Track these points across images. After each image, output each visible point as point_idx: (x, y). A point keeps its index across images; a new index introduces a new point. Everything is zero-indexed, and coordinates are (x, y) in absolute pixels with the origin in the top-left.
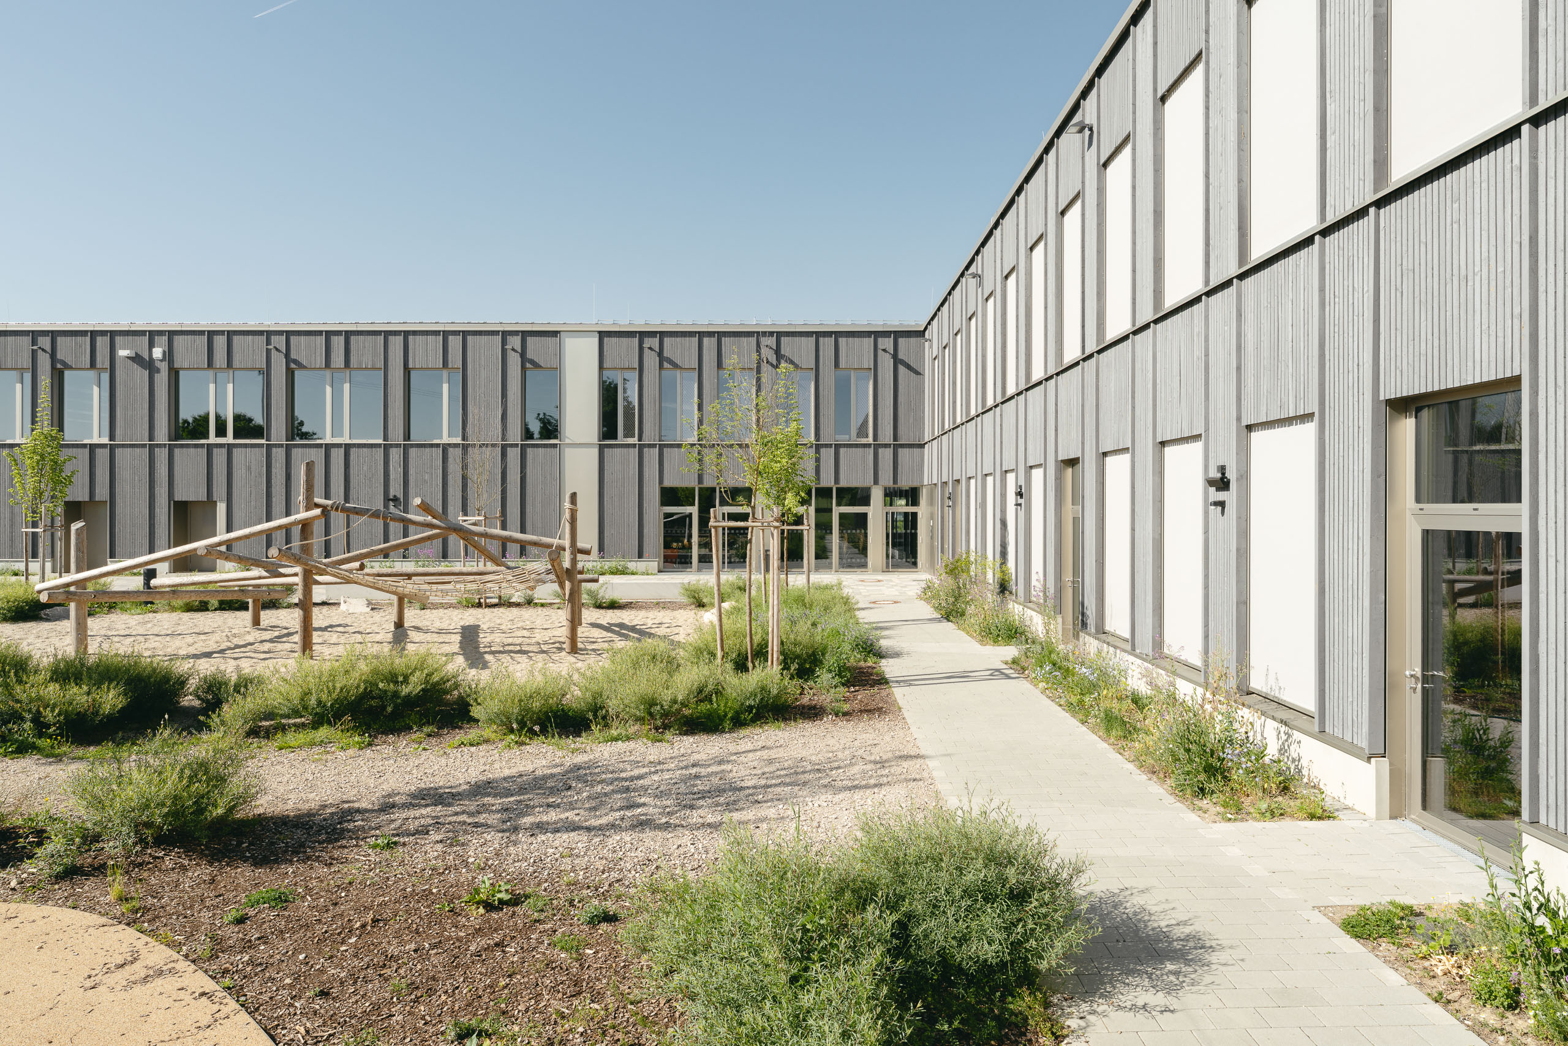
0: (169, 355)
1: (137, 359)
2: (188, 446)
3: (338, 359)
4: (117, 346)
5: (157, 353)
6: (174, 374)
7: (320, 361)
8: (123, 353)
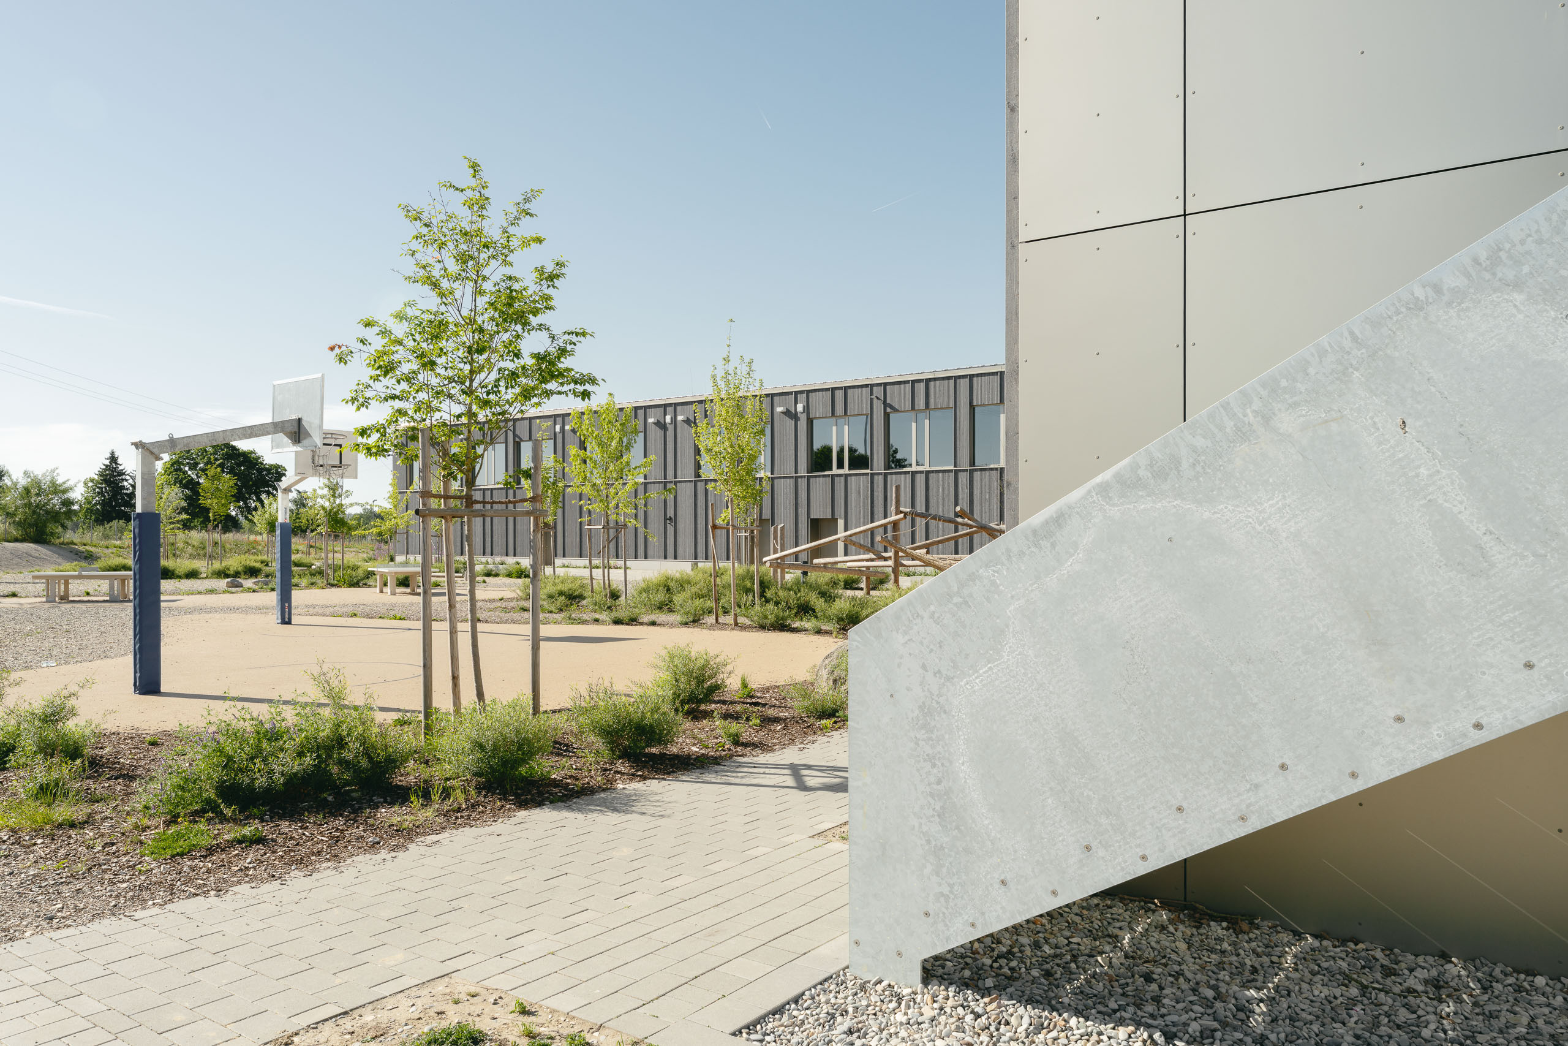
0: (807, 409)
1: (787, 413)
2: (819, 476)
3: (920, 403)
4: (775, 404)
5: (800, 407)
6: (810, 422)
7: (908, 405)
8: (779, 409)
